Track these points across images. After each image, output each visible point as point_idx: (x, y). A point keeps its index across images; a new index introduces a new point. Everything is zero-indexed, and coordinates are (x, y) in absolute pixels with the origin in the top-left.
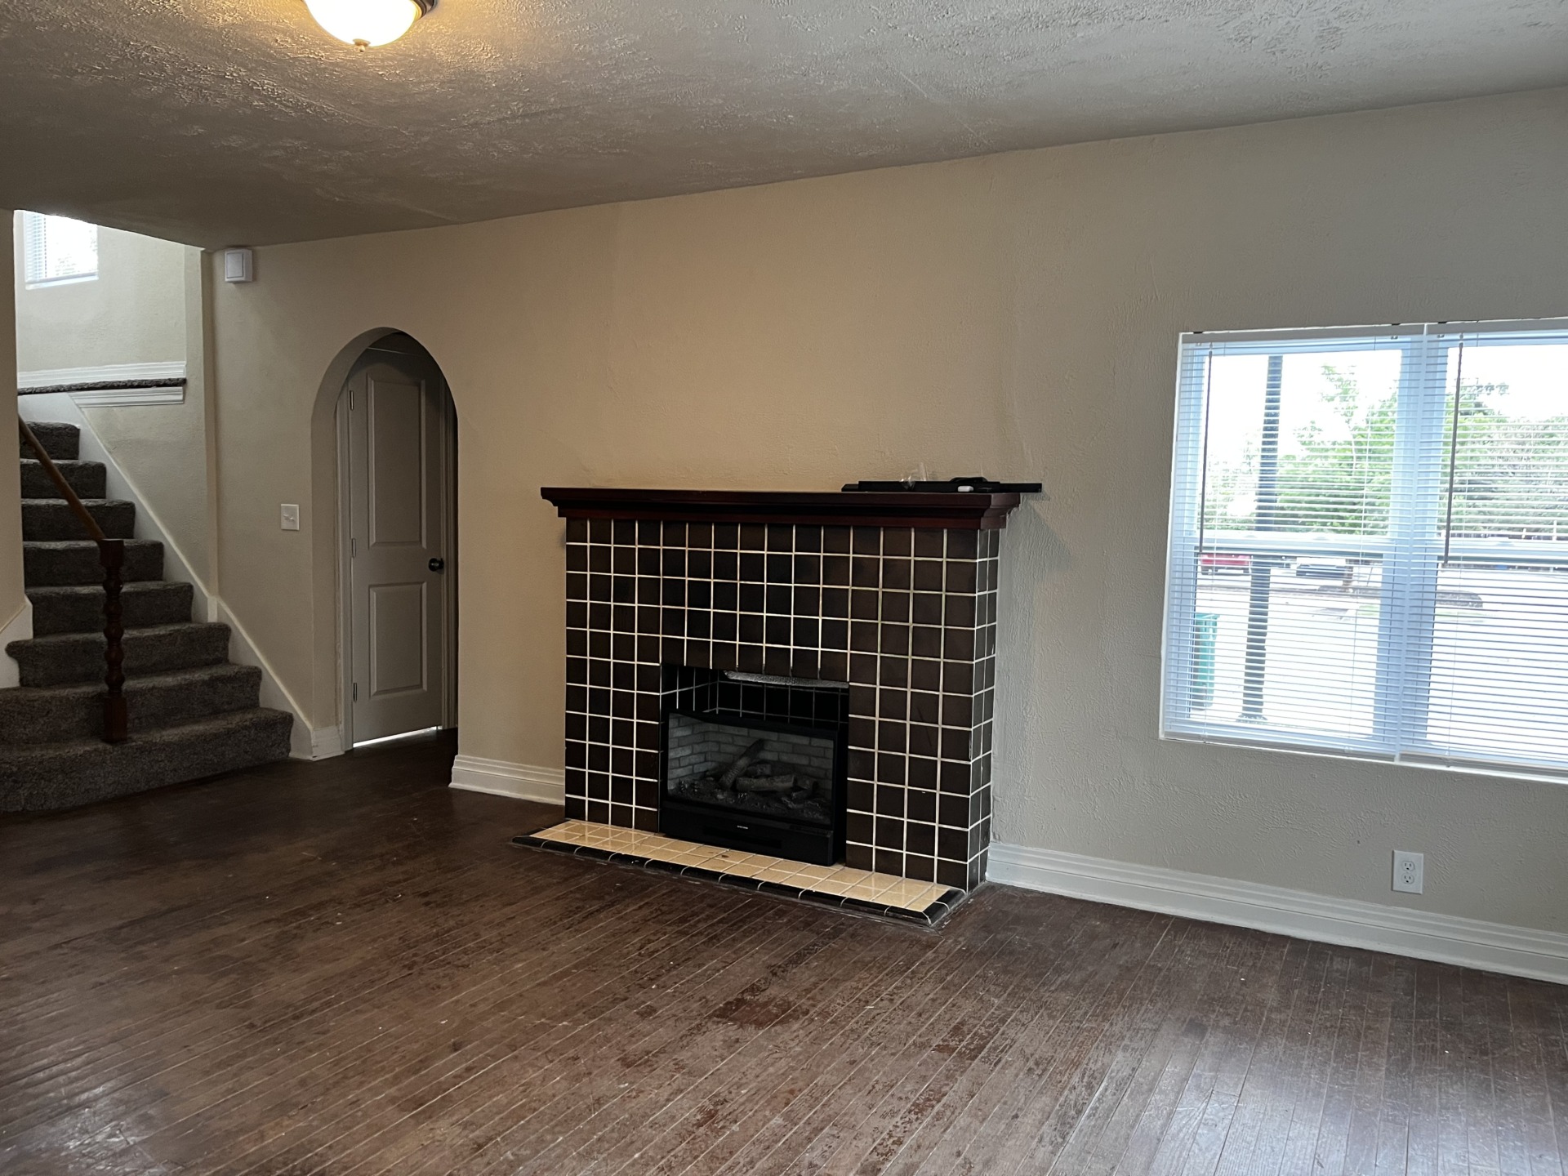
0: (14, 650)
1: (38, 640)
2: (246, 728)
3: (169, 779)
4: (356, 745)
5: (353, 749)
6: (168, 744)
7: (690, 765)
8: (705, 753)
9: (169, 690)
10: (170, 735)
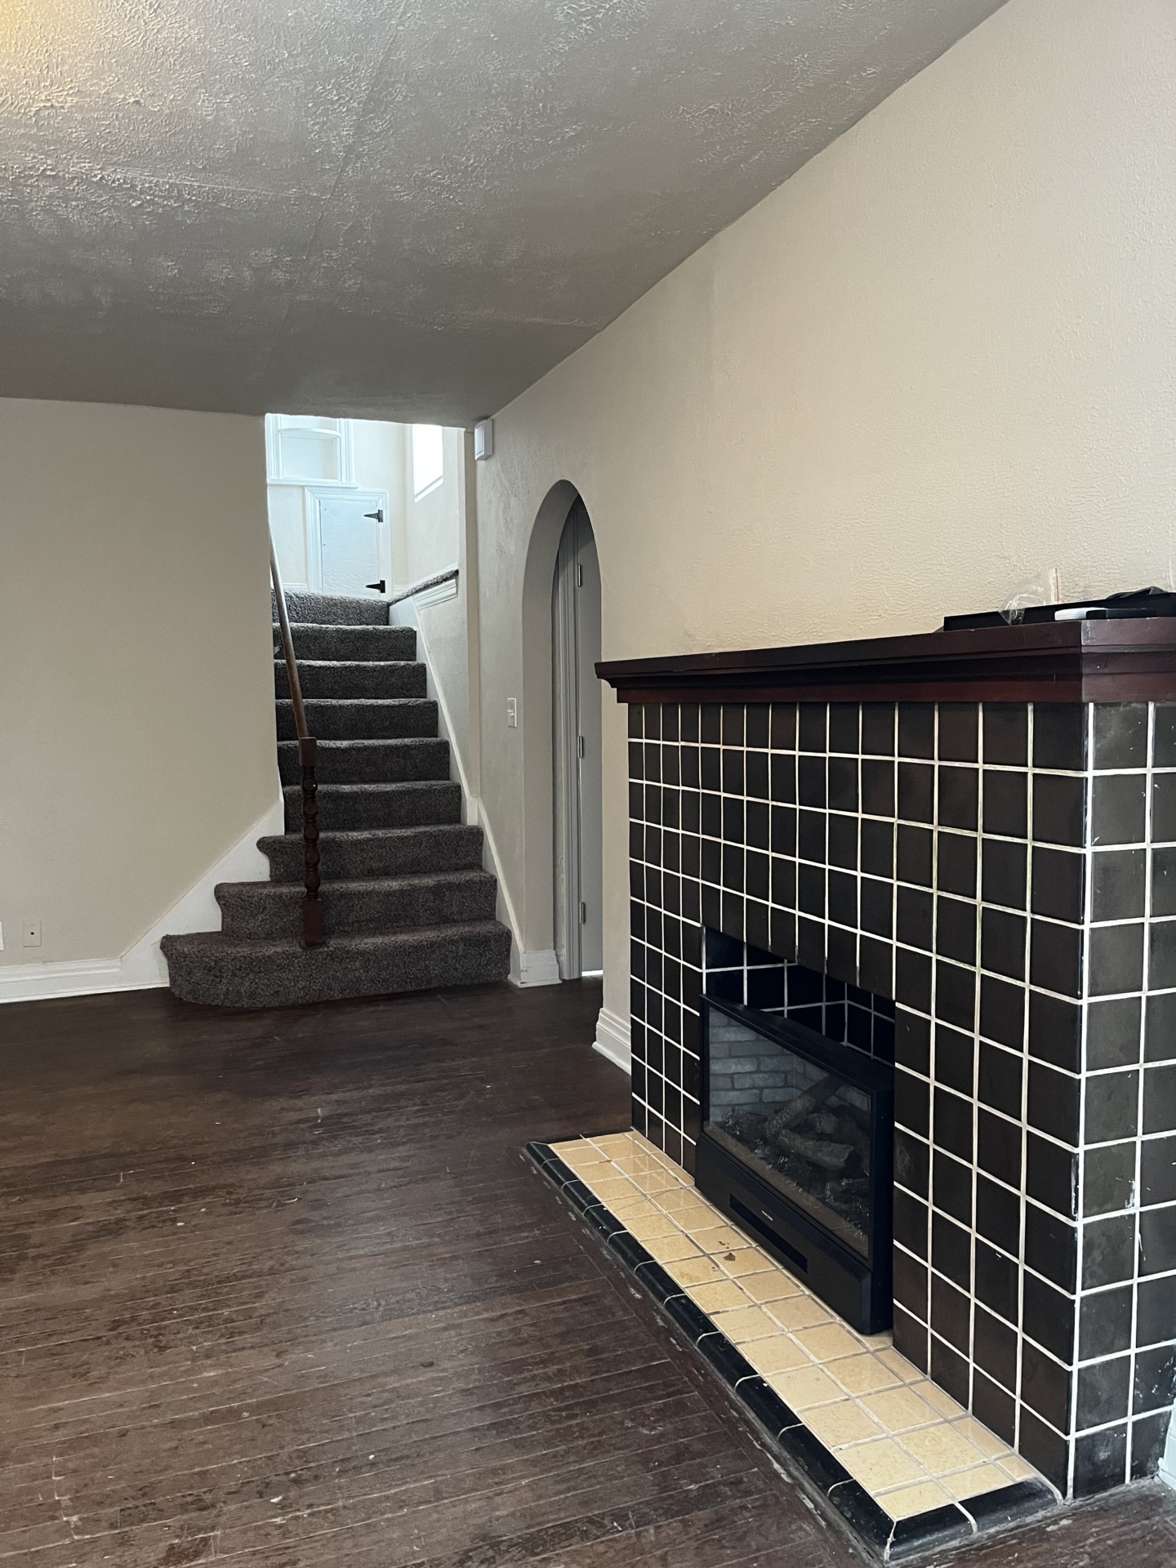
0: (265, 845)
1: (287, 836)
2: (452, 942)
3: (367, 989)
4: (585, 974)
5: (580, 979)
6: (361, 953)
7: (753, 1088)
8: (786, 1073)
9: (389, 894)
10: (370, 942)
